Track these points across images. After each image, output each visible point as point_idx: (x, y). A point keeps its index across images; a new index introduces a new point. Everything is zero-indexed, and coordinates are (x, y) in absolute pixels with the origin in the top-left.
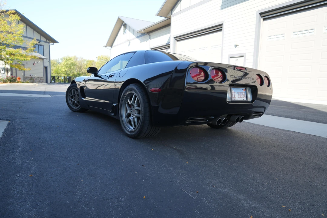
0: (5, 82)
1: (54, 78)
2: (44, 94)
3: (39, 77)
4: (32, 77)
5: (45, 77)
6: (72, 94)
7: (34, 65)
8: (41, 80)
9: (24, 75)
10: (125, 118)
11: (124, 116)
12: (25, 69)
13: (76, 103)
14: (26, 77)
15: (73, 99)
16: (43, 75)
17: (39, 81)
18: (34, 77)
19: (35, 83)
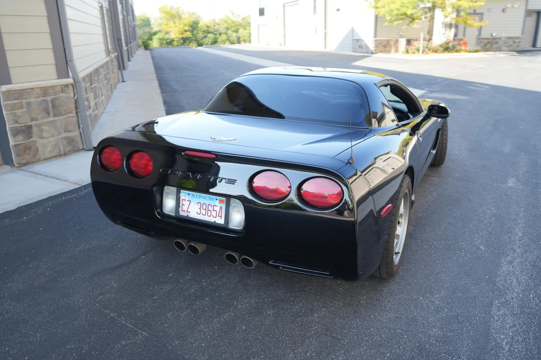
0: (436, 51)
3: (510, 38)
4: (494, 39)
7: (504, 12)
8: (514, 42)
12: (483, 25)
14: (483, 39)
16: (520, 31)
17: (510, 46)
18: (500, 38)
19: (500, 50)
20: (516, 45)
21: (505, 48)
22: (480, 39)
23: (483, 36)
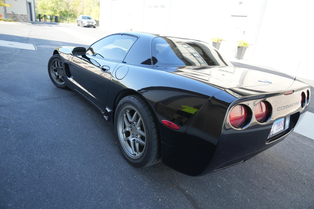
1: (39, 17)
2: (27, 43)
3: (22, 15)
4: (14, 15)
5: (29, 15)
6: (55, 66)
7: (16, 0)
8: (25, 18)
9: (6, 12)
10: (122, 134)
11: (121, 130)
12: (6, 5)
13: (60, 78)
14: (8, 14)
15: (56, 73)
16: (27, 12)
17: (23, 19)
18: (17, 15)
19: (19, 21)
20: (26, 19)
21: (22, 21)
22: (6, 14)
23: (8, 12)
